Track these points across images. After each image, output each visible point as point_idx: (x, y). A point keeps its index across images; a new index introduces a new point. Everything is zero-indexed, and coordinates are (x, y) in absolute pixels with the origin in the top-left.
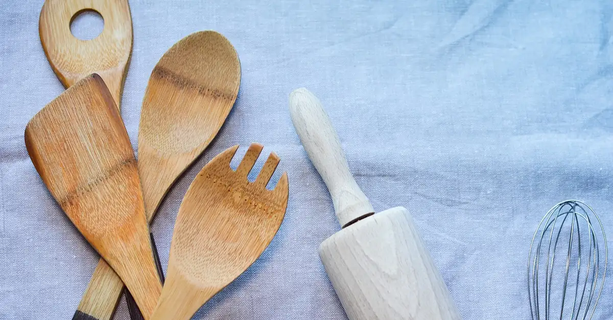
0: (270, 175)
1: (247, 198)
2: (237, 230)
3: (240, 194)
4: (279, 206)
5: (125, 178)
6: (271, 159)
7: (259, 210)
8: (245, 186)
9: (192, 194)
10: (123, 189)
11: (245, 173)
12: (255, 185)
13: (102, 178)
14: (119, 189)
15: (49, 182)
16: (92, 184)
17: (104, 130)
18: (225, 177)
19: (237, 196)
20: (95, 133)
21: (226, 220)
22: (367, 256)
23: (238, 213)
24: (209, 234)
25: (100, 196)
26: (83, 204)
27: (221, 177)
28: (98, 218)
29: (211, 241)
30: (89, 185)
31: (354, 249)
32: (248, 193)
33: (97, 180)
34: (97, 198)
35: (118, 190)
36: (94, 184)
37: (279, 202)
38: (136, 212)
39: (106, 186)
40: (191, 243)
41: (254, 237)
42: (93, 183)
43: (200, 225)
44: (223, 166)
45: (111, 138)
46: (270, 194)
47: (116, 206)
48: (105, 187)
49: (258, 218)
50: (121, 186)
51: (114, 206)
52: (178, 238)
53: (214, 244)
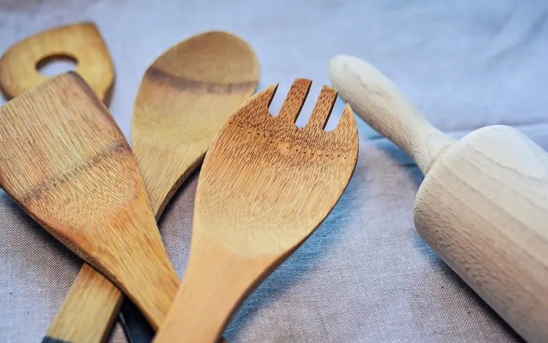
0: (327, 113)
1: (299, 148)
2: (291, 189)
3: (288, 145)
4: (347, 146)
5: (116, 163)
6: (326, 93)
7: (319, 158)
8: (293, 133)
9: (218, 147)
10: (114, 175)
11: (291, 117)
12: (307, 130)
13: (84, 166)
14: (109, 175)
15: (5, 178)
16: (69, 175)
17: (85, 119)
18: (263, 125)
19: (284, 148)
20: (72, 123)
21: (272, 179)
22: (498, 164)
23: (288, 168)
24: (250, 196)
25: (80, 186)
26: (55, 197)
27: (258, 125)
28: (78, 209)
29: (254, 205)
30: (65, 176)
31: (477, 161)
32: (299, 141)
33: (75, 169)
34: (76, 188)
35: (107, 177)
36: (73, 174)
37: (346, 140)
38: (136, 197)
39: (89, 174)
40: (224, 208)
41: (319, 190)
42: (71, 173)
43: (234, 186)
44: (259, 111)
45: (95, 127)
46: (331, 136)
47: (105, 193)
48: (88, 176)
49: (319, 168)
50: (111, 173)
51: (102, 194)
52: (204, 201)
53: (258, 209)
